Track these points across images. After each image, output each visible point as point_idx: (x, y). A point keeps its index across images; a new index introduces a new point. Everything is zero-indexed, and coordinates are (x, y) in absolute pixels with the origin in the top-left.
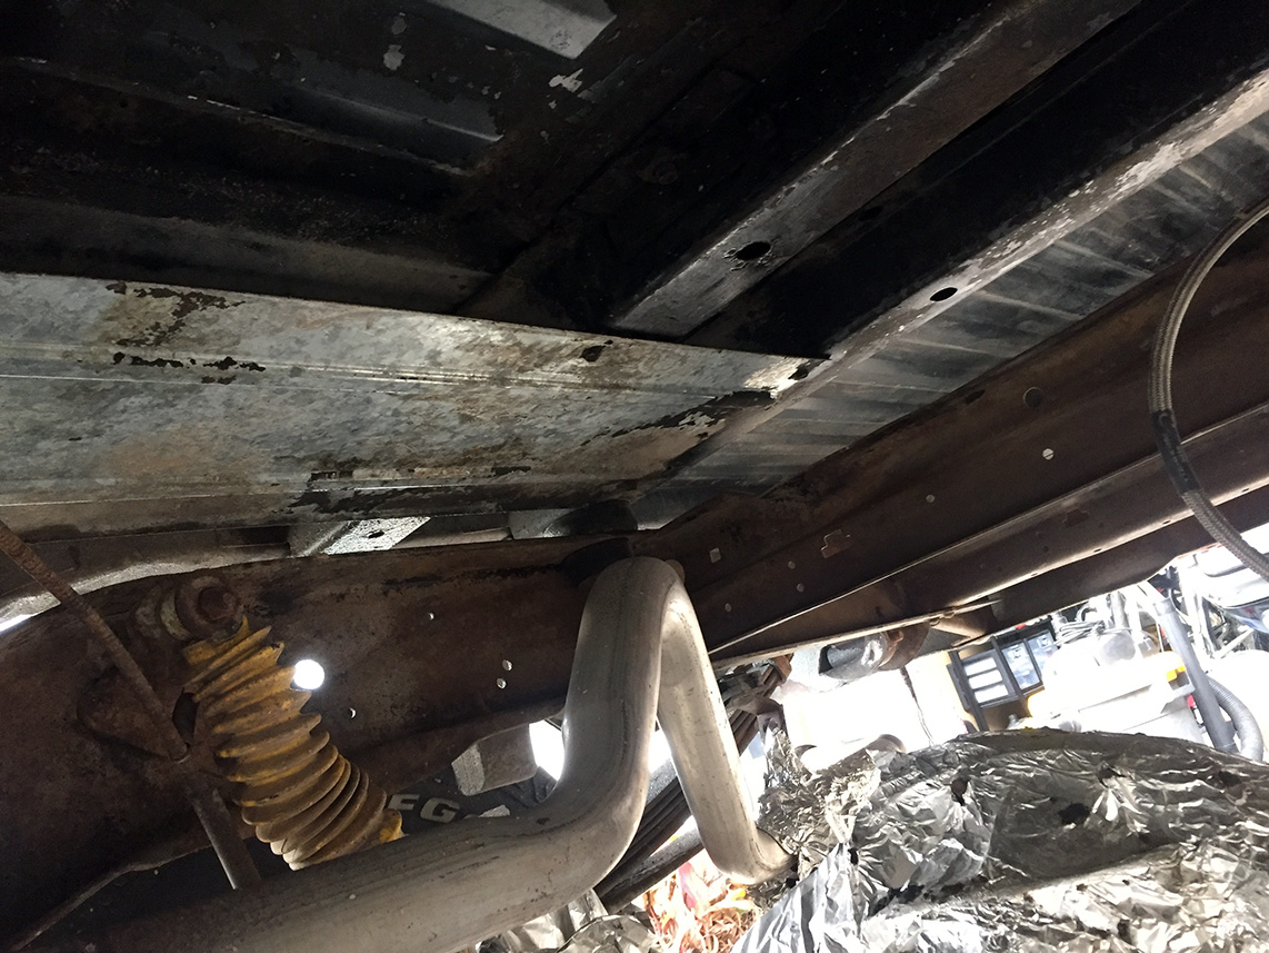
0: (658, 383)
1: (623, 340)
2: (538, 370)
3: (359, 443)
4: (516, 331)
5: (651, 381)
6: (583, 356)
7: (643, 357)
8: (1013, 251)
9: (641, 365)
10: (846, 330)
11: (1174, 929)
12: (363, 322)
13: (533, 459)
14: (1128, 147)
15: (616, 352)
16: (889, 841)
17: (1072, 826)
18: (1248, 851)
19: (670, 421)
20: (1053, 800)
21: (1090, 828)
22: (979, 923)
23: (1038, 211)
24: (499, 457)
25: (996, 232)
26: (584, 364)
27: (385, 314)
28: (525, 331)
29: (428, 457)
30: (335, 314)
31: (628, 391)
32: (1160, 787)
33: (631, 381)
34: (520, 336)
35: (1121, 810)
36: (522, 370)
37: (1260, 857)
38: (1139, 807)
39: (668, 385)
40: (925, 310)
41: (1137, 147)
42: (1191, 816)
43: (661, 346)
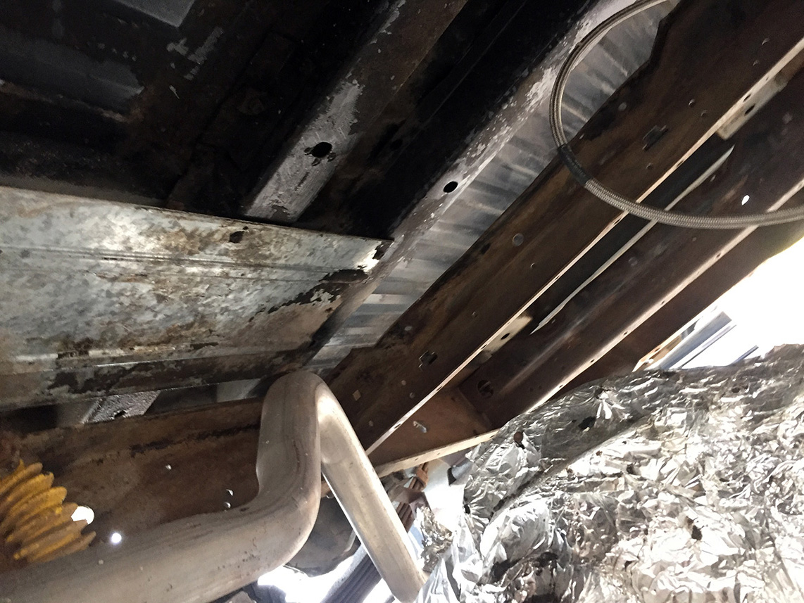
0: (288, 263)
1: (255, 226)
2: (202, 253)
3: (88, 324)
4: (179, 218)
5: (282, 262)
6: (230, 241)
7: (272, 241)
8: (483, 152)
9: (272, 247)
10: (399, 218)
11: (661, 462)
12: (66, 211)
13: (218, 336)
14: (526, 73)
15: (252, 236)
16: (487, 494)
17: (588, 429)
18: (691, 403)
19: (304, 298)
20: (574, 421)
21: (598, 426)
22: (544, 496)
23: (488, 120)
24: (194, 334)
25: (469, 138)
26: (232, 247)
27: (81, 205)
28: (185, 218)
29: (141, 336)
30: (45, 204)
31: (268, 269)
32: (631, 390)
33: (268, 262)
34: (183, 223)
35: (613, 410)
36: (191, 253)
37: (698, 404)
38: (623, 405)
39: (295, 265)
40: (443, 200)
41: (530, 72)
42: (653, 398)
43: (283, 231)
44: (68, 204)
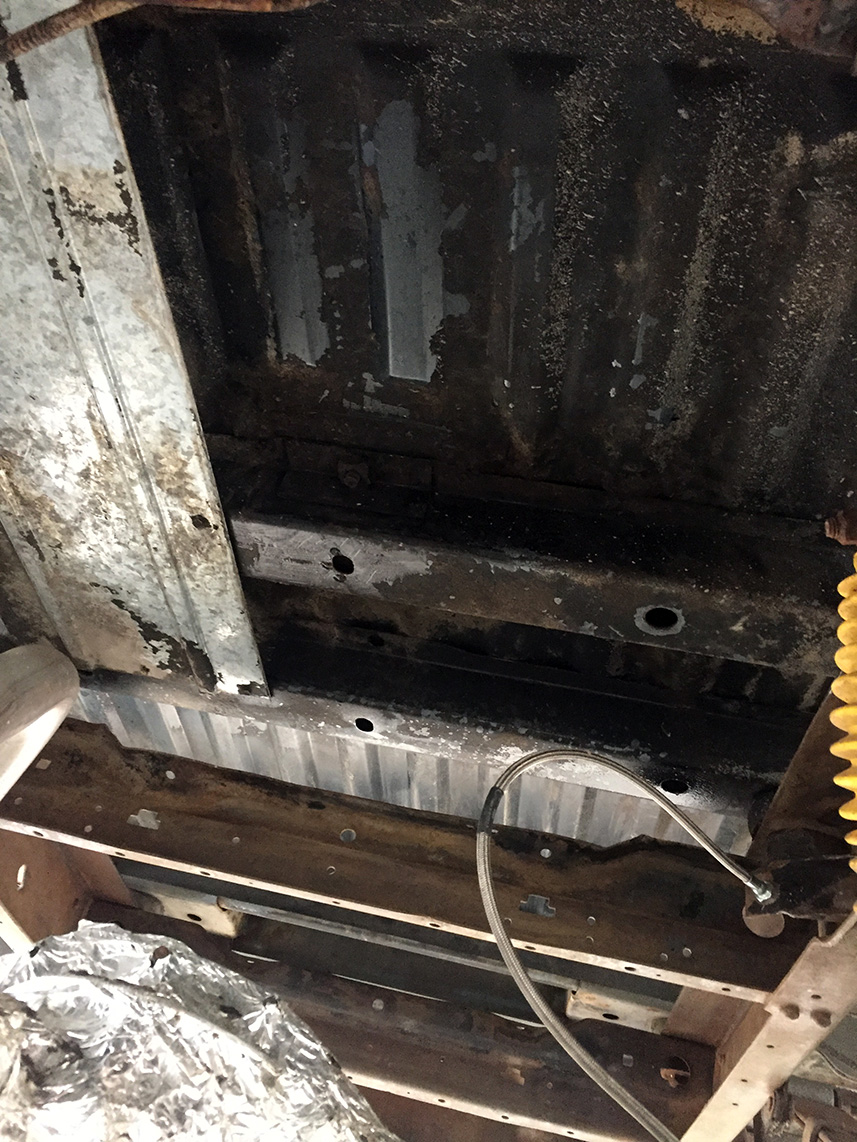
0: (190, 591)
1: (223, 536)
5: (190, 584)
6: (193, 518)
7: (212, 561)
8: (421, 736)
9: (204, 565)
12: (157, 343)
13: (56, 557)
14: (523, 731)
15: (209, 538)
17: (226, 1015)
19: (150, 632)
20: (221, 997)
21: (235, 1025)
23: (457, 721)
26: (187, 522)
30: (157, 322)
31: (175, 573)
33: (184, 570)
35: (262, 1029)
38: (275, 1035)
39: (192, 600)
40: (346, 725)
42: (302, 1059)
44: (168, 343)
